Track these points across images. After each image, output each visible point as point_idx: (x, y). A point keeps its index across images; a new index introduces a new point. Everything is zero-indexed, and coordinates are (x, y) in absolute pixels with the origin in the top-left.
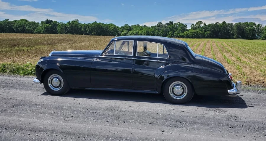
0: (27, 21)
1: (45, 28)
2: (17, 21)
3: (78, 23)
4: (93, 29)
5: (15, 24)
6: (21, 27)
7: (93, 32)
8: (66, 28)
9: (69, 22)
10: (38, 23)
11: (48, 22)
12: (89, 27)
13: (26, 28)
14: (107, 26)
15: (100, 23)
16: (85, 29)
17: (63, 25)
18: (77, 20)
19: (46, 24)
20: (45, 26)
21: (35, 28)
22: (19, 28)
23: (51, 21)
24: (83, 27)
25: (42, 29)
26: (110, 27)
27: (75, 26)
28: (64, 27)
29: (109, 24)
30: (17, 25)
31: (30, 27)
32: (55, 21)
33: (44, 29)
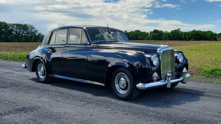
0: (139, 31)
1: (152, 36)
2: (133, 32)
3: (180, 31)
4: (192, 36)
5: (131, 34)
6: (135, 36)
7: (192, 39)
8: (169, 36)
9: (172, 31)
10: (148, 33)
11: (155, 31)
12: (189, 35)
13: (139, 37)
14: (205, 33)
15: (198, 31)
16: (185, 36)
17: (167, 34)
18: (179, 29)
19: (154, 34)
20: (153, 35)
21: (145, 37)
22: (133, 38)
23: (158, 31)
24: (183, 35)
25: (150, 37)
26: (207, 34)
27: (177, 34)
28: (167, 36)
29: (207, 32)
30: (132, 35)
31: (142, 36)
32: (161, 31)
33: (152, 38)
